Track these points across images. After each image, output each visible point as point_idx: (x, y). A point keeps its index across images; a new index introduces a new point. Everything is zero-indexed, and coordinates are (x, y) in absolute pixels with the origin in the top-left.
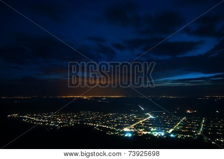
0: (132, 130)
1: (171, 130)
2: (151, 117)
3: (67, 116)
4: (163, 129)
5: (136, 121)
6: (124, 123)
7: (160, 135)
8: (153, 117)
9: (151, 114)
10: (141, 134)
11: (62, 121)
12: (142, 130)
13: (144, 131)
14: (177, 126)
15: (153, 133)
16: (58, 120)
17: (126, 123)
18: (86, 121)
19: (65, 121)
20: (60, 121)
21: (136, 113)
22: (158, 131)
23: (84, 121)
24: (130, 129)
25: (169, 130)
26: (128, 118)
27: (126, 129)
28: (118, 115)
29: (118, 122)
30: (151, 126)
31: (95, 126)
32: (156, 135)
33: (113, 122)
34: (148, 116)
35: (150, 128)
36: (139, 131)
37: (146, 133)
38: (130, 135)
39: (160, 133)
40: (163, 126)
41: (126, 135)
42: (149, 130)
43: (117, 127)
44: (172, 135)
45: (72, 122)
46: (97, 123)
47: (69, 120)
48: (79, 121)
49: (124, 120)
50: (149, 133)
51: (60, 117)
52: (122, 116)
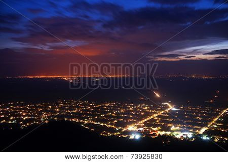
0: (141, 129)
1: (203, 130)
2: (172, 108)
3: (37, 108)
4: (190, 128)
5: (147, 114)
6: (128, 118)
7: (185, 137)
8: (174, 109)
9: (172, 104)
10: (154, 134)
11: (29, 116)
12: (156, 129)
13: (160, 130)
14: (214, 124)
15: (175, 134)
16: (21, 115)
17: (131, 118)
18: (68, 115)
19: (34, 116)
20: (24, 116)
21: (148, 103)
22: (182, 131)
23: (64, 116)
24: (139, 127)
25: (199, 129)
26: (135, 110)
27: (131, 128)
28: (119, 106)
29: (118, 117)
30: (170, 122)
31: (83, 123)
32: (178, 137)
33: (111, 116)
34: (167, 107)
35: (170, 125)
36: (152, 130)
37: (162, 133)
38: (138, 137)
39: (184, 133)
40: (190, 123)
41: (132, 137)
42: (168, 129)
43: (117, 125)
44: (205, 138)
45: (45, 118)
46: (85, 118)
47: (40, 113)
48: (56, 116)
49: (128, 113)
50: (168, 133)
51: (25, 109)
52: (125, 108)
